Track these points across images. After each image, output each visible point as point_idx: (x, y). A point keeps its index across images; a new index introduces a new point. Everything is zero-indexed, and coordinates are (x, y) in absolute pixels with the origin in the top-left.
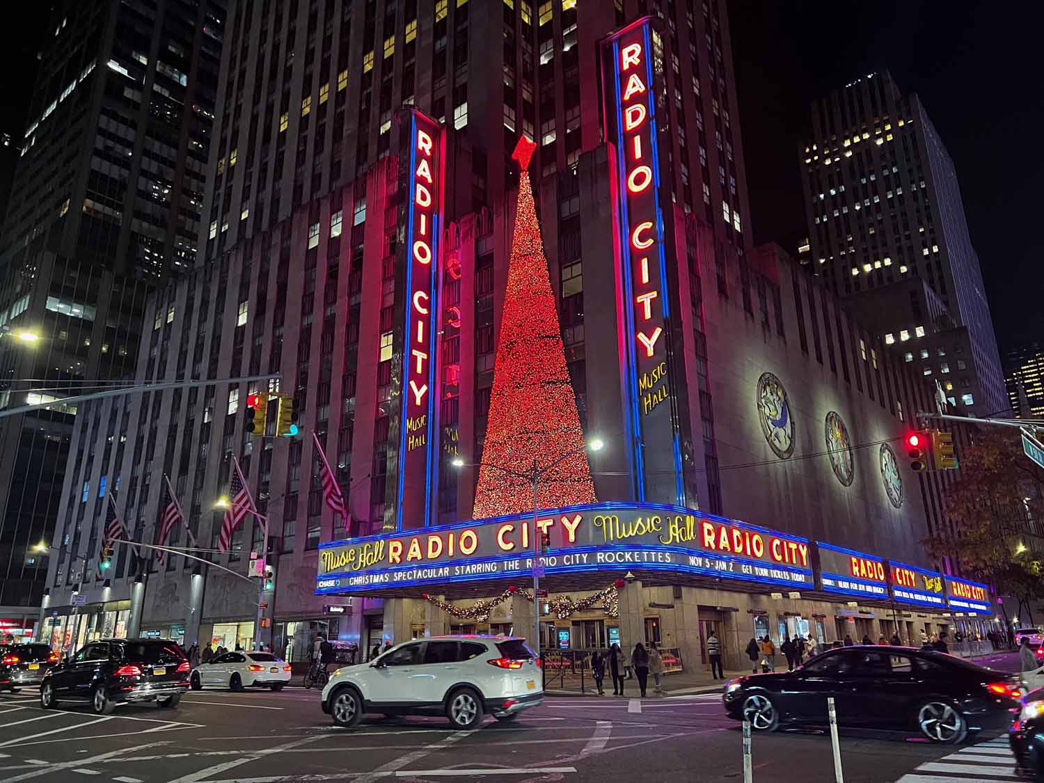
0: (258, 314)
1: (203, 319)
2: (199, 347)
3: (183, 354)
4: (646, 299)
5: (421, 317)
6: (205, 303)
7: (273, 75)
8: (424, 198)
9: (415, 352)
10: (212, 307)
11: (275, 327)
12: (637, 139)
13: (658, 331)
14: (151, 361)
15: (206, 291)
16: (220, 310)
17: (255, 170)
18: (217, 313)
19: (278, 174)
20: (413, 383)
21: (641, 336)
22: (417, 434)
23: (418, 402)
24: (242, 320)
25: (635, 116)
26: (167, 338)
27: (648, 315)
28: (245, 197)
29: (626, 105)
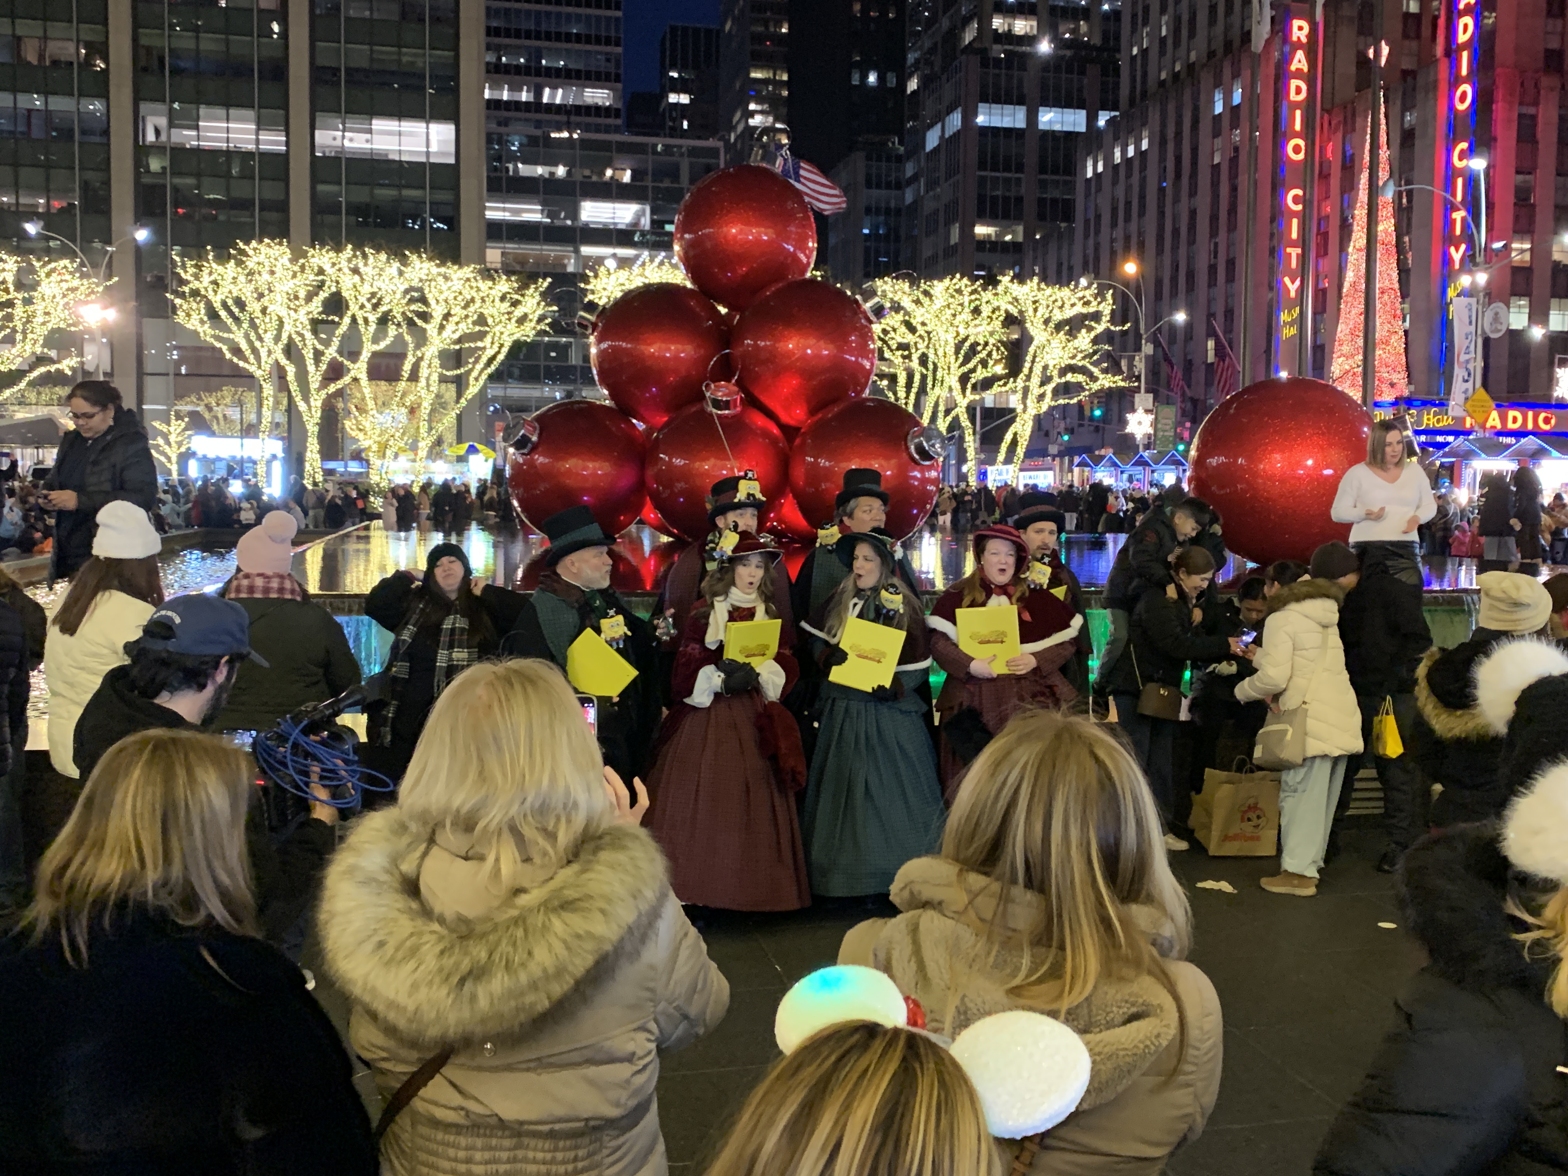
3: (1114, 211)
4: (1458, 216)
5: (1295, 214)
8: (1298, 91)
9: (1289, 250)
11: (1190, 198)
12: (1465, 54)
13: (1463, 247)
14: (1087, 212)
20: (1287, 280)
21: (1452, 249)
22: (1291, 324)
23: (1293, 294)
25: (1466, 27)
26: (1099, 189)
27: (1458, 232)
28: (1163, 9)
29: (1461, 14)
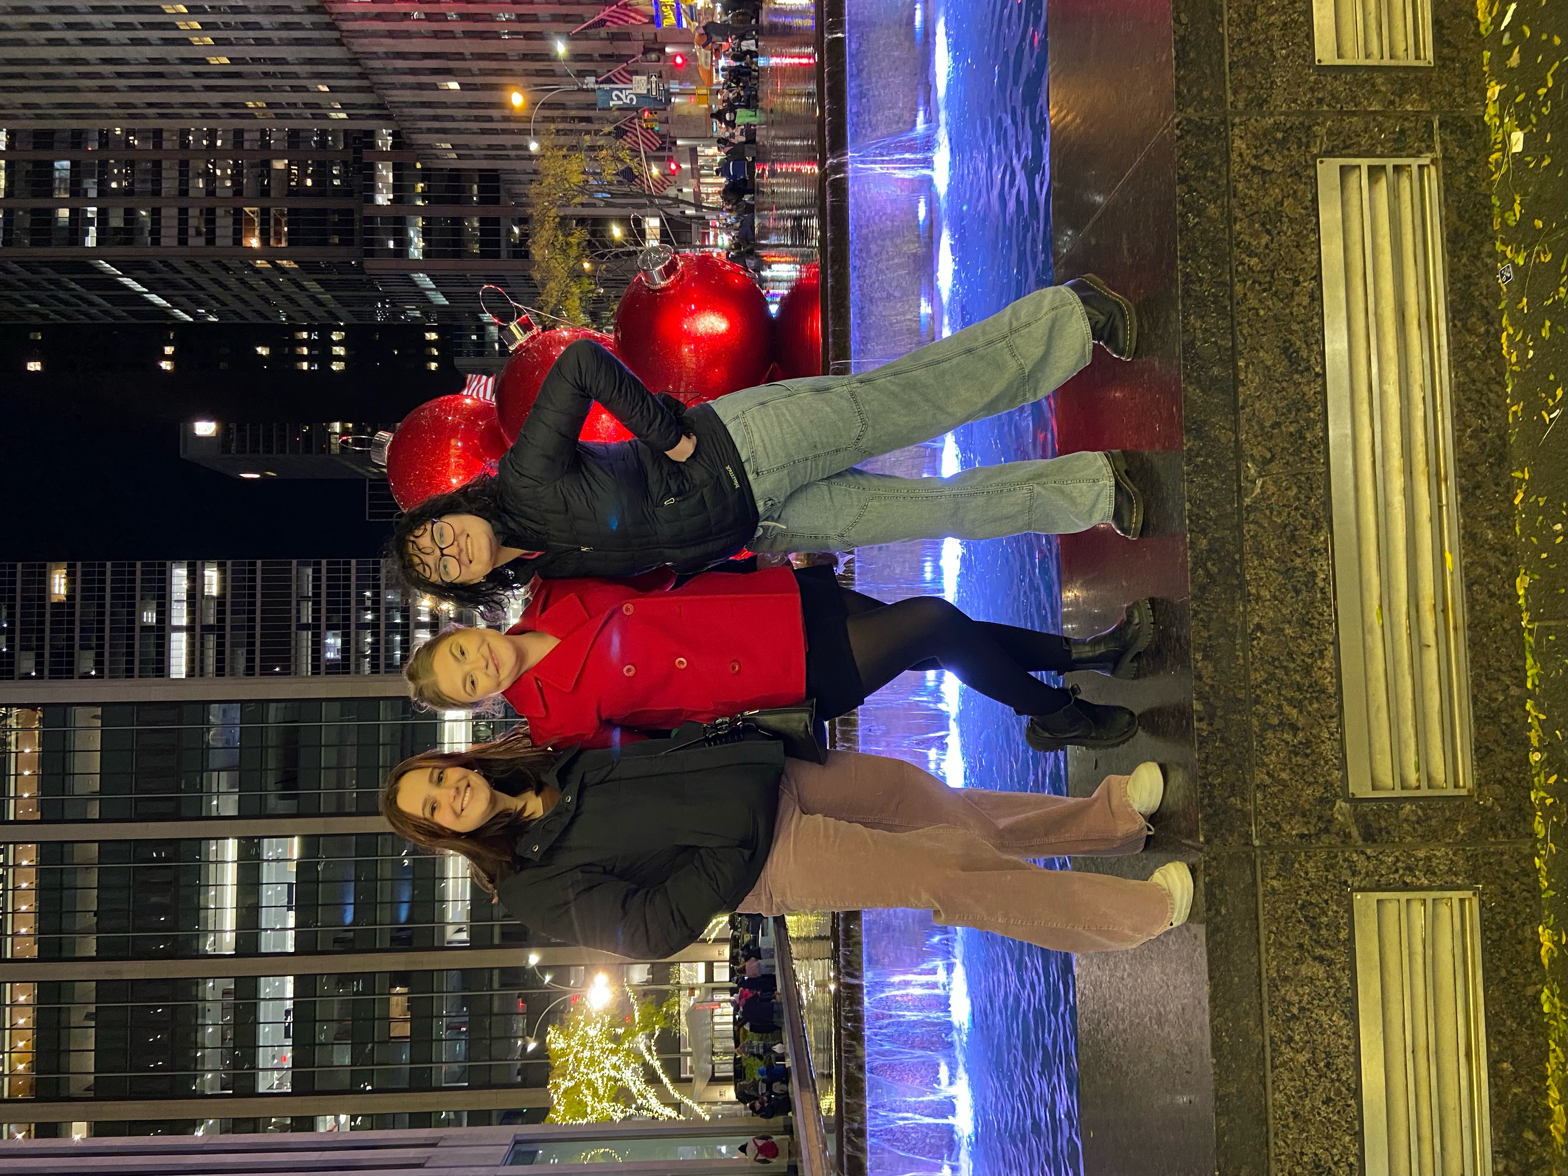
0: (449, 73)
1: (453, 119)
2: (477, 119)
3: (484, 132)
6: (435, 118)
7: (160, 75)
10: (440, 112)
11: (464, 59)
14: (487, 157)
15: (423, 118)
16: (444, 105)
17: (269, 83)
18: (448, 107)
19: (282, 61)
24: (454, 85)
26: (467, 147)
28: (305, 89)
